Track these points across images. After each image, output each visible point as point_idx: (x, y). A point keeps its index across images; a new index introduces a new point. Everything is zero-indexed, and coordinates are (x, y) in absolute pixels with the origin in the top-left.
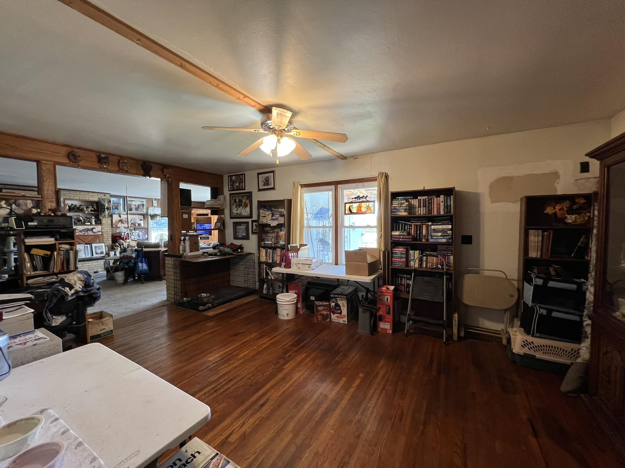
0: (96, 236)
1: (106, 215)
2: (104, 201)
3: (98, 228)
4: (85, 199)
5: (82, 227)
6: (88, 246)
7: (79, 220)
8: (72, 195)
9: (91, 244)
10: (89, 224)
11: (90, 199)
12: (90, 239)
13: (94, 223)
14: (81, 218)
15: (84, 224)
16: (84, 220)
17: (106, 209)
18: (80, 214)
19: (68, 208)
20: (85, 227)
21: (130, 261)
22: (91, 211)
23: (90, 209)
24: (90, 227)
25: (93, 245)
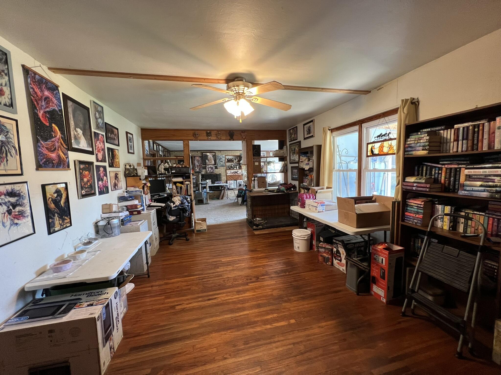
0: (239, 175)
3: (240, 171)
4: (234, 154)
5: (233, 170)
6: (235, 181)
7: (232, 167)
8: (228, 153)
9: (236, 180)
10: (236, 169)
11: (236, 154)
12: (236, 177)
13: (238, 168)
14: (233, 166)
15: (233, 169)
16: (234, 166)
18: (233, 163)
19: (227, 160)
20: (234, 171)
21: (242, 192)
22: (237, 161)
23: (236, 161)
24: (236, 171)
25: (238, 181)
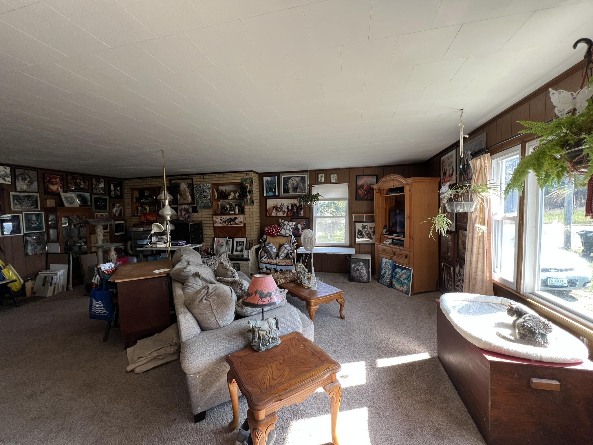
0: (238, 228)
1: (248, 201)
2: (246, 183)
3: (241, 218)
4: (230, 182)
6: (231, 240)
9: (233, 238)
10: (233, 212)
12: (233, 232)
14: (227, 206)
15: (228, 213)
16: (230, 208)
17: (248, 193)
20: (229, 217)
